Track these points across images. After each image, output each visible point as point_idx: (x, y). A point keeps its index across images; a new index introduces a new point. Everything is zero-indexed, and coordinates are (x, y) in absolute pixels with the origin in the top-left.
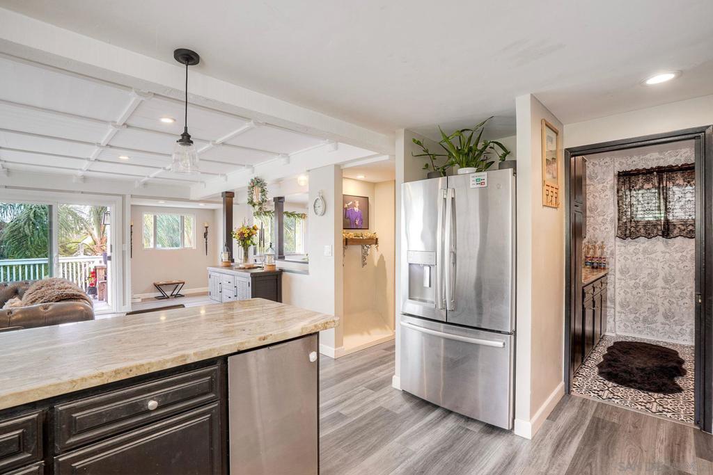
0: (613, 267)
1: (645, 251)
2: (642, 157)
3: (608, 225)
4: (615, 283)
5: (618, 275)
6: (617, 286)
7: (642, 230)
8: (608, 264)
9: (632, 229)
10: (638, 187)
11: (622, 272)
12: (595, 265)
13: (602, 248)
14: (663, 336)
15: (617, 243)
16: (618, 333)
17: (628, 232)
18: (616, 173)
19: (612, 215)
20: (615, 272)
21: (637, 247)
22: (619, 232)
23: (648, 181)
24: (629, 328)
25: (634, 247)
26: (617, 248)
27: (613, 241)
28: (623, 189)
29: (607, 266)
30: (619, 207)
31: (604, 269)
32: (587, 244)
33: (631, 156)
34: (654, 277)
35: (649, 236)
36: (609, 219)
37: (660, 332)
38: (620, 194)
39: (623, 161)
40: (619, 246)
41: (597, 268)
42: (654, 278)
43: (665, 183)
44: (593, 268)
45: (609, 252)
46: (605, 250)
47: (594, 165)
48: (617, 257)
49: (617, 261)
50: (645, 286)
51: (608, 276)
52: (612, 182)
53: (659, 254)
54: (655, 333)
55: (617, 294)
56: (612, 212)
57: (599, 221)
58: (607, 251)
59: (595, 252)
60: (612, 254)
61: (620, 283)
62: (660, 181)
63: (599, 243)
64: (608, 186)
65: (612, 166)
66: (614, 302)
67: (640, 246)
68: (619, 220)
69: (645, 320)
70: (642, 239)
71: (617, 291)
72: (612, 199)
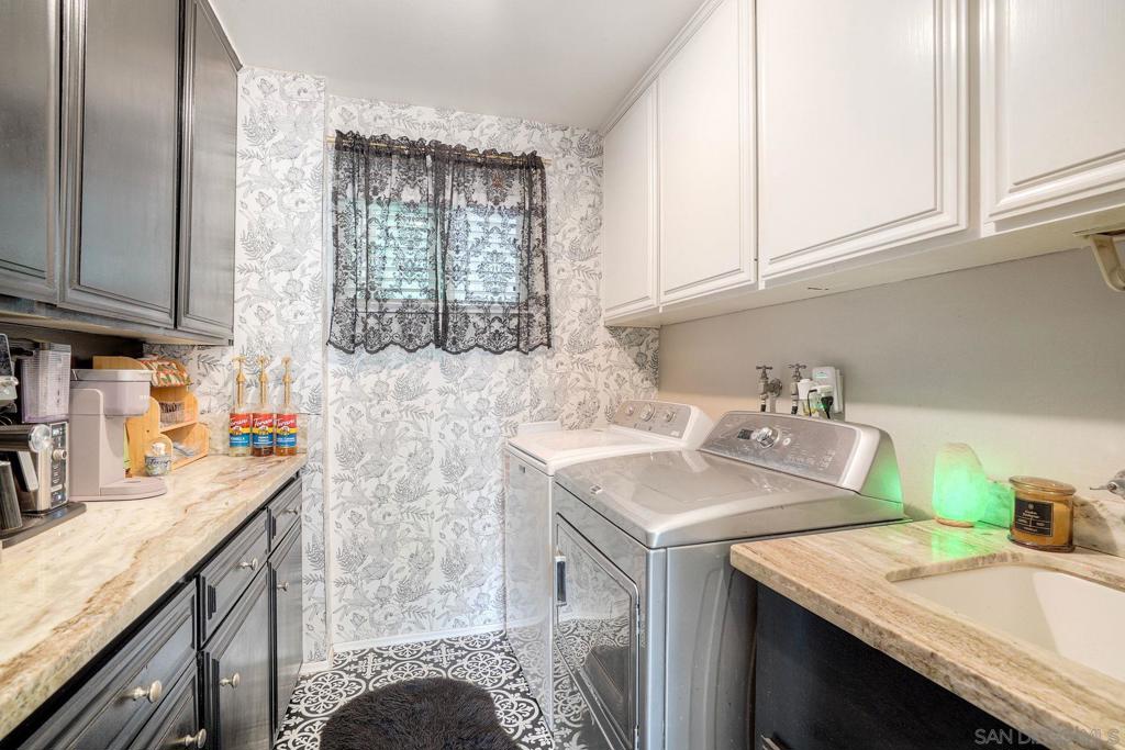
0: (319, 446)
1: (403, 391)
2: (398, 111)
3: (304, 304)
4: (324, 495)
5: (334, 467)
6: (332, 500)
7: (396, 327)
8: (305, 437)
9: (372, 322)
10: (387, 193)
11: (346, 458)
12: (263, 442)
13: (284, 381)
14: (444, 625)
15: (332, 367)
16: (340, 648)
17: (359, 331)
18: (333, 135)
19: (318, 269)
20: (323, 460)
21: (383, 376)
22: (337, 329)
23: (411, 180)
24: (367, 625)
25: (373, 378)
26: (331, 380)
27: (317, 355)
28: (349, 193)
29: (300, 443)
30: (336, 245)
31: (292, 452)
32: (236, 365)
33: (373, 101)
34: (420, 464)
35: (409, 344)
36: (307, 281)
37: (438, 614)
38: (342, 207)
39: (351, 108)
40: (335, 375)
41: (270, 452)
42: (422, 469)
43: (448, 193)
44: (257, 452)
45: (306, 393)
46: (295, 388)
47: (266, 88)
48: (332, 410)
49: (331, 422)
50: (403, 492)
51: (304, 477)
52: (318, 159)
53: (433, 396)
54: (424, 622)
55: (331, 526)
56: (316, 261)
57: (278, 289)
58: (301, 390)
59: (262, 396)
60: (317, 401)
61: (341, 490)
62: (439, 188)
63: (277, 362)
64: (308, 170)
65: (321, 106)
66: (320, 559)
67: (389, 375)
68: (336, 289)
69: (405, 592)
70: (394, 353)
71: (333, 516)
72: (318, 216)
